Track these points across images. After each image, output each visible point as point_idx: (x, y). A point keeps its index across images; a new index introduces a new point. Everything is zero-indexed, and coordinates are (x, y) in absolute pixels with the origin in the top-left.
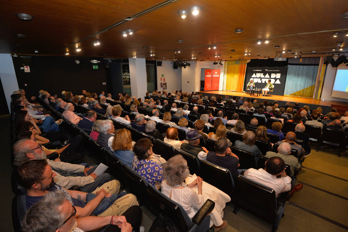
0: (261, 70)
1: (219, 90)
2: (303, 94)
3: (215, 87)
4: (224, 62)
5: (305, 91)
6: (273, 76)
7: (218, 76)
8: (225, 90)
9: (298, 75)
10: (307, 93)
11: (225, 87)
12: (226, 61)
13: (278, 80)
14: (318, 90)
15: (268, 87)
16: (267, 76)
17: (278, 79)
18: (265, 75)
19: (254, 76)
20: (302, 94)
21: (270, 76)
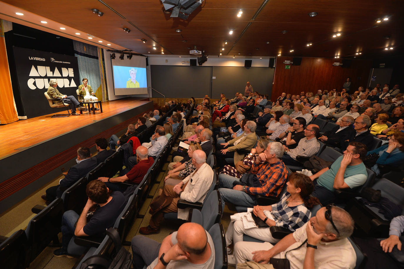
0: (44, 60)
6: (65, 72)
13: (73, 81)
16: (57, 73)
17: (71, 78)
18: (52, 70)
19: (33, 72)
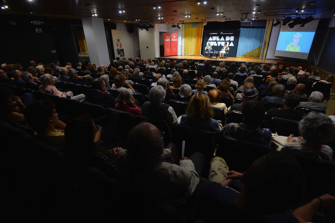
0: (217, 34)
1: (178, 55)
2: (253, 54)
3: (174, 52)
4: (181, 24)
5: (254, 52)
6: (228, 38)
7: (176, 40)
8: (184, 55)
9: (248, 37)
10: (255, 54)
11: (183, 52)
12: (184, 24)
13: (232, 43)
14: (264, 50)
15: (224, 49)
16: (222, 39)
17: (231, 41)
18: (220, 38)
19: (210, 39)
20: (251, 54)
21: (225, 39)
